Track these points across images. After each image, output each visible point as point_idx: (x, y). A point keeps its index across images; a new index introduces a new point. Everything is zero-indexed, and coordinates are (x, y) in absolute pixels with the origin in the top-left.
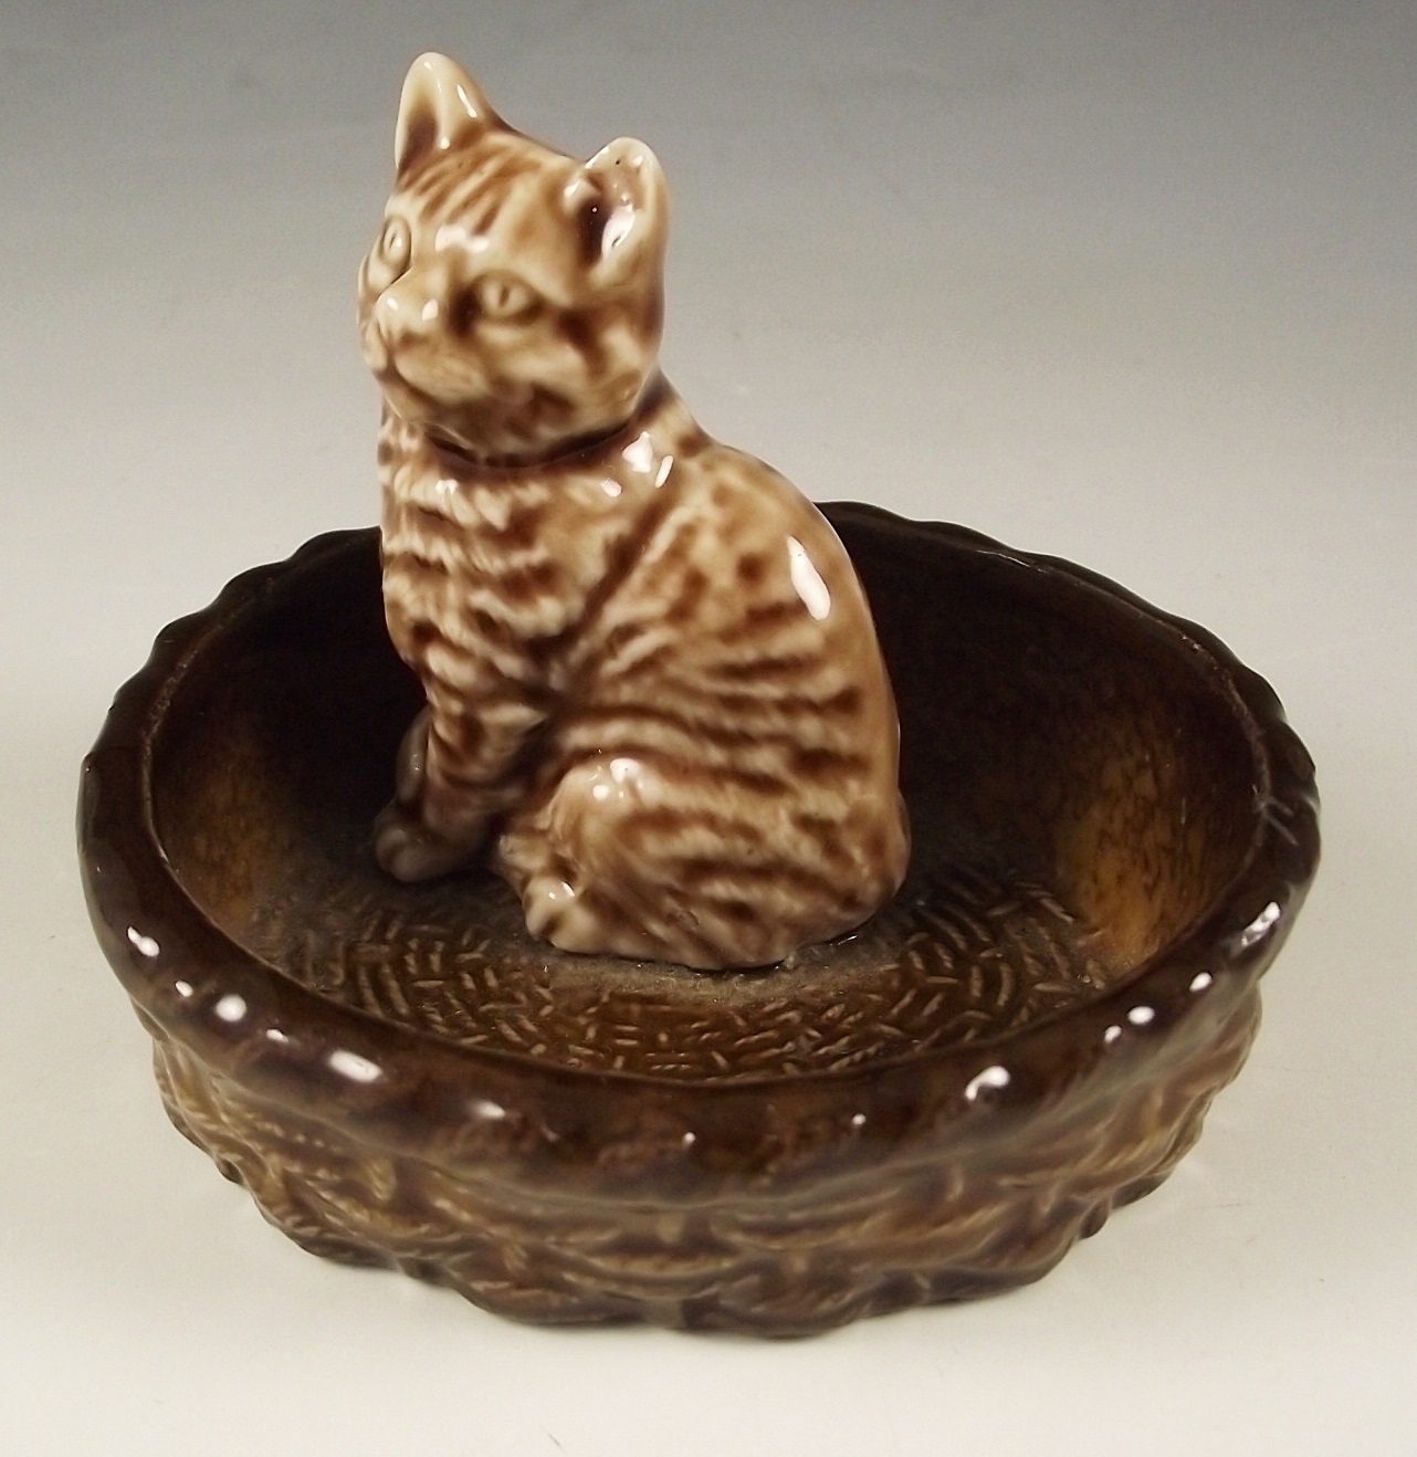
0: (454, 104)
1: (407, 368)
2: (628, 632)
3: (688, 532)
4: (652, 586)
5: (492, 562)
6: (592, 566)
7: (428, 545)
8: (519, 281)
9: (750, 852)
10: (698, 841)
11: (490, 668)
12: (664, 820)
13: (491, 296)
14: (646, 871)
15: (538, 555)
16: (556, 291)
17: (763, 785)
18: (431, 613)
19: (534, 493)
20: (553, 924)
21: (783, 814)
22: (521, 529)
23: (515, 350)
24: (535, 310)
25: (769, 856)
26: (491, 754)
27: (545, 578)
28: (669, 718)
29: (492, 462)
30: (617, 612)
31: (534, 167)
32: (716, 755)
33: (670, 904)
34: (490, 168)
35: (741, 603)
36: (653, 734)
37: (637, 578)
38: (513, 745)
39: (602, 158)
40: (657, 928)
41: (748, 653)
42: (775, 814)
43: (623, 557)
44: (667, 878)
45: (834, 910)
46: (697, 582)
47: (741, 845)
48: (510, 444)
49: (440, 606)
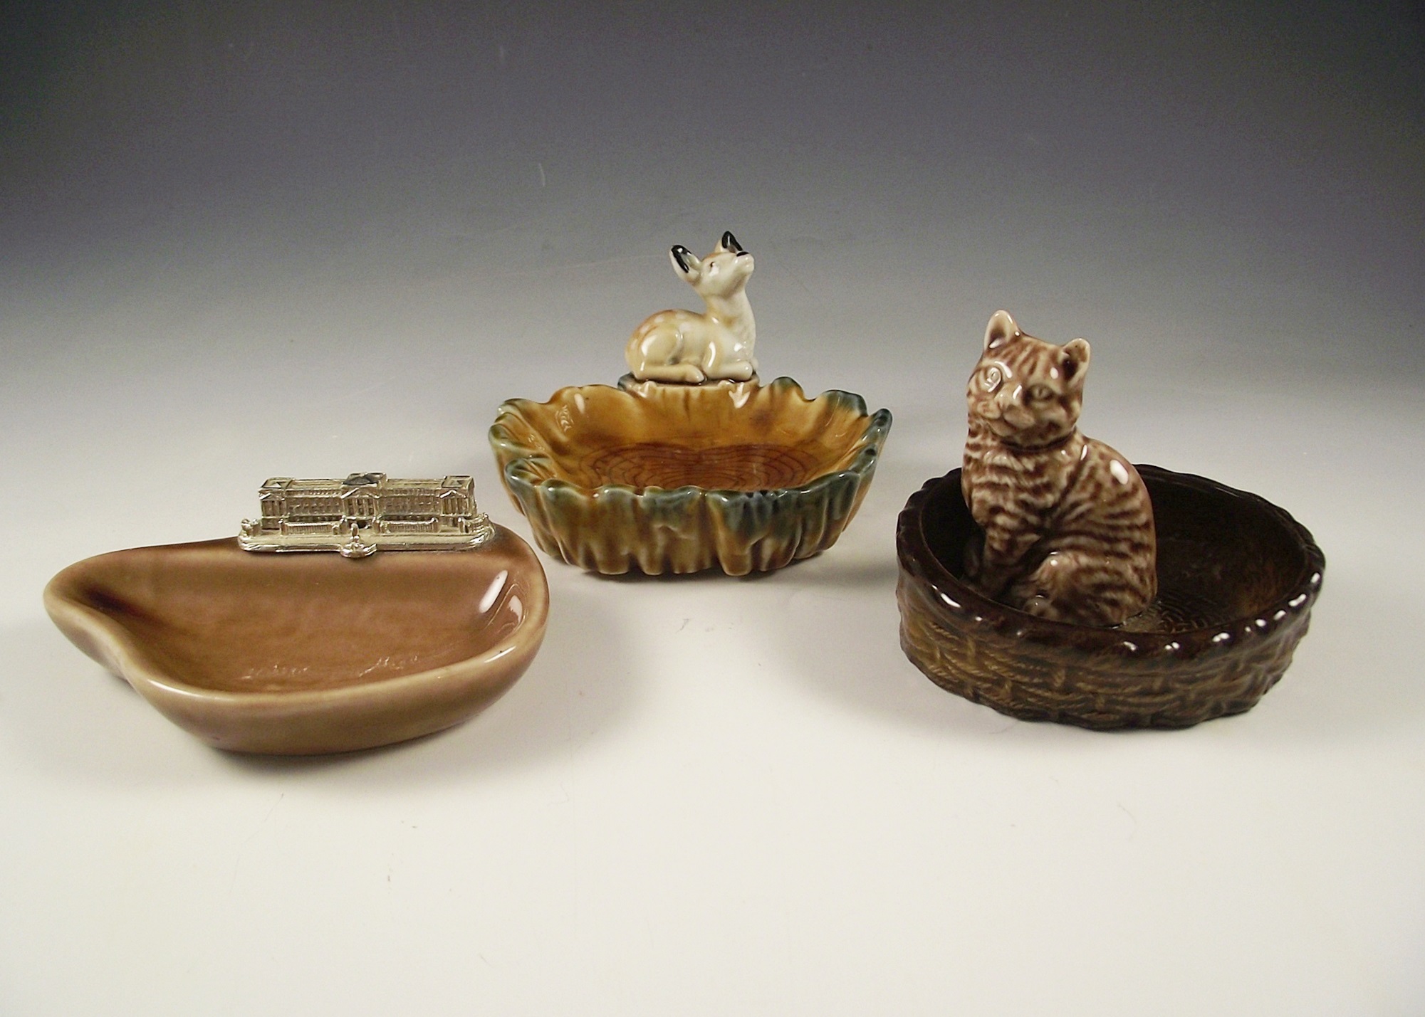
0: (1011, 327)
1: (1008, 417)
2: (1076, 505)
3: (1093, 469)
4: (1083, 488)
5: (1029, 484)
6: (1064, 482)
7: (1000, 479)
8: (1046, 387)
9: (1118, 580)
10: (1102, 577)
11: (1024, 521)
12: (1089, 570)
13: (1036, 392)
14: (1082, 590)
15: (1045, 479)
16: (1057, 389)
17: (1122, 556)
18: (1001, 502)
19: (1043, 458)
20: (1042, 613)
21: (1129, 566)
22: (1039, 471)
23: (1046, 409)
24: (1051, 396)
25: (1124, 582)
26: (1018, 553)
27: (1048, 487)
28: (1089, 534)
29: (1028, 448)
30: (1072, 498)
31: (1045, 349)
32: (1106, 546)
33: (1089, 601)
34: (1029, 349)
35: (1114, 492)
36: (1083, 540)
37: (1078, 486)
38: (1026, 549)
39: (1070, 344)
40: (1083, 612)
41: (1117, 509)
42: (1126, 566)
43: (1073, 479)
44: (1089, 592)
45: (1139, 603)
46: (1099, 486)
47: (1116, 577)
48: (1038, 442)
49: (1005, 499)
